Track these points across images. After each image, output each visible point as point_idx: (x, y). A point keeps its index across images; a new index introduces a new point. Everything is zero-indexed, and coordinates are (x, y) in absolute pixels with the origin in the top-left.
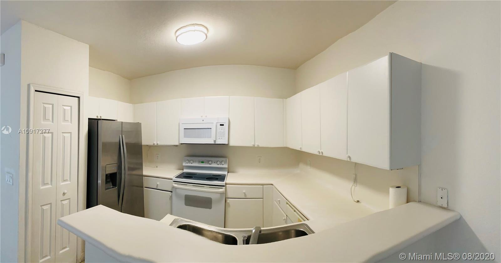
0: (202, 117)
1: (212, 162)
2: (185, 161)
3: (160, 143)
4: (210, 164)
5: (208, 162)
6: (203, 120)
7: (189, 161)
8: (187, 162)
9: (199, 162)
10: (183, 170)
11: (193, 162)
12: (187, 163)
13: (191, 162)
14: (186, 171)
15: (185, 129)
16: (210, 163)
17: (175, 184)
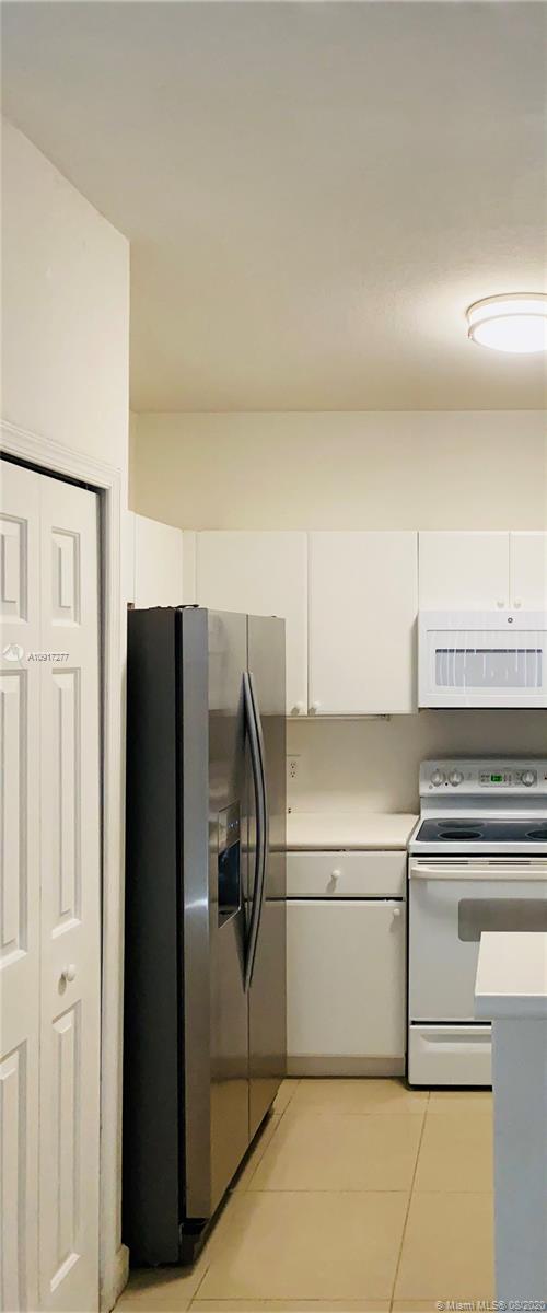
0: (501, 605)
1: (535, 778)
2: (430, 777)
3: (322, 707)
4: (528, 784)
5: (520, 777)
6: (510, 620)
7: (447, 778)
8: (437, 779)
9: (483, 778)
10: (418, 813)
11: (463, 778)
12: (437, 784)
13: (455, 779)
14: (428, 814)
15: (437, 651)
16: (529, 779)
17: (421, 863)
